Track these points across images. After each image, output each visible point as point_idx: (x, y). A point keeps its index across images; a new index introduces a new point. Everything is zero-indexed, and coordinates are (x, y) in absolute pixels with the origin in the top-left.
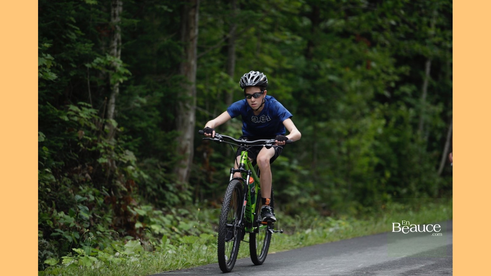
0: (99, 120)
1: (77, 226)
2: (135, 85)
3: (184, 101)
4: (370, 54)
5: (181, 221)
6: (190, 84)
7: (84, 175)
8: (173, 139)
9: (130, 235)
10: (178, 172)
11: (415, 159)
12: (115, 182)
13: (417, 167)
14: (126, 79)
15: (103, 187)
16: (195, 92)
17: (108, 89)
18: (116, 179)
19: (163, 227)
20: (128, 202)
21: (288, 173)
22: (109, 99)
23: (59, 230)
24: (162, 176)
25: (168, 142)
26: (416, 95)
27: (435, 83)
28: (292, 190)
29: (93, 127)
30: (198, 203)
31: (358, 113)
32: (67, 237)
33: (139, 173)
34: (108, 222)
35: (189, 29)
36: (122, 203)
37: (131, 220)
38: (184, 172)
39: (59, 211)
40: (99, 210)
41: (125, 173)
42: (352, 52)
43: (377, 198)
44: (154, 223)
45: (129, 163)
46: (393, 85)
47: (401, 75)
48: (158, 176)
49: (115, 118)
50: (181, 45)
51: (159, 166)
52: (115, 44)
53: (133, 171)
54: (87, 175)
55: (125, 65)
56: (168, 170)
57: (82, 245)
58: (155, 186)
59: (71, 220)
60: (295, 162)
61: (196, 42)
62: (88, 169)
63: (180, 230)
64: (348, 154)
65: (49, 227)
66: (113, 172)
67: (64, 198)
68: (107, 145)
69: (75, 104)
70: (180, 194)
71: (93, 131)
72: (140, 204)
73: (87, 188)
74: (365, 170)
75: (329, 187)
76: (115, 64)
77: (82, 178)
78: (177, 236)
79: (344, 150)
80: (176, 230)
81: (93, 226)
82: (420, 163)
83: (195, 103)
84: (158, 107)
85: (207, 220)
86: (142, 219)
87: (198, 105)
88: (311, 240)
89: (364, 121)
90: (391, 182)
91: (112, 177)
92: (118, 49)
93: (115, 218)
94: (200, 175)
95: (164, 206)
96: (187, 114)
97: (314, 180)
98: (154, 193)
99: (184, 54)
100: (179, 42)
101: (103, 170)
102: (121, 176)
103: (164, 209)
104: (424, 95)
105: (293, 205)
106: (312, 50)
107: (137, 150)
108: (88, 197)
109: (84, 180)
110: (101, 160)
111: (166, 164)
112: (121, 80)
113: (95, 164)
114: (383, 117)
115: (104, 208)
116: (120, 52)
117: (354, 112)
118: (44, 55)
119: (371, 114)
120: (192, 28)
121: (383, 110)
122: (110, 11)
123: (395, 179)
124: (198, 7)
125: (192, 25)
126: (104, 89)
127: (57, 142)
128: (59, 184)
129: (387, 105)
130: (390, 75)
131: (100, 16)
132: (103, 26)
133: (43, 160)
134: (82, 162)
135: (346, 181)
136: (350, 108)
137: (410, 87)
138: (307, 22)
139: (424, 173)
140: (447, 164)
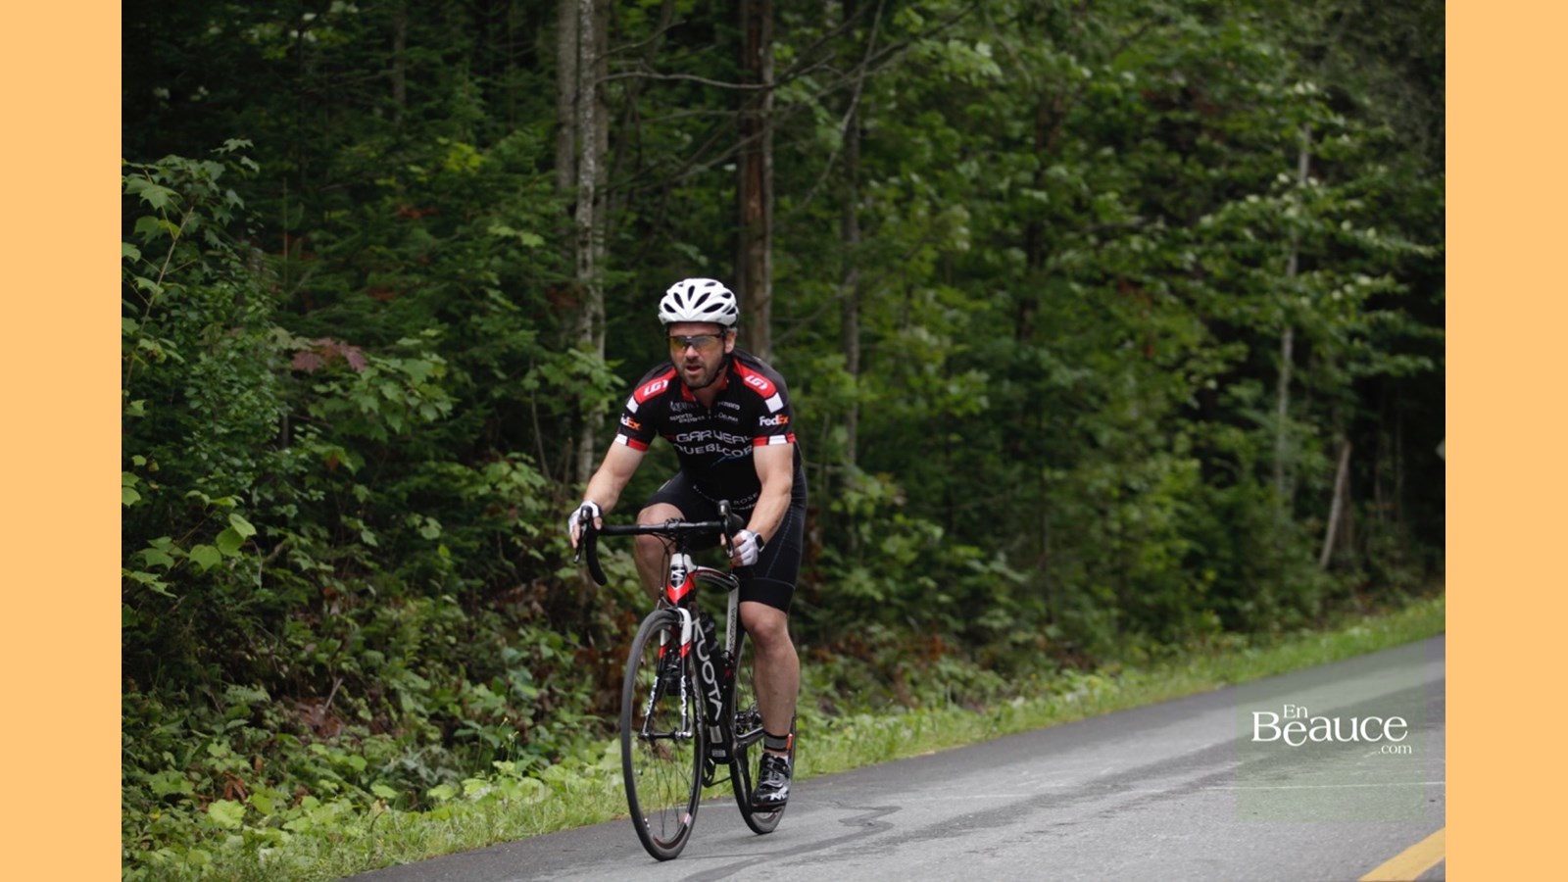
1: (511, 714)
7: (528, 604)
11: (1267, 539)
12: (598, 618)
13: (1273, 553)
15: (571, 629)
17: (578, 421)
18: (599, 609)
21: (986, 581)
22: (577, 442)
23: (472, 723)
26: (1262, 406)
27: (1303, 376)
28: (996, 618)
31: (1138, 447)
32: (489, 737)
34: (583, 703)
35: (751, 285)
36: (611, 661)
39: (475, 682)
40: (562, 679)
41: (619, 597)
43: (1188, 624)
45: (627, 576)
46: (1212, 384)
47: (1228, 361)
52: (588, 324)
53: (636, 591)
54: (536, 605)
55: (613, 366)
57: (522, 752)
59: (498, 703)
60: (1002, 556)
61: (767, 310)
62: (538, 592)
64: (1122, 536)
65: (453, 718)
66: (592, 595)
67: (485, 655)
69: (504, 456)
73: (534, 632)
74: (1160, 566)
75: (1077, 607)
77: (525, 612)
79: (1116, 526)
81: (550, 713)
82: (1274, 545)
88: (1020, 721)
89: (1151, 463)
90: (1216, 589)
91: (591, 606)
92: (595, 335)
93: (599, 694)
97: (1045, 594)
101: (572, 593)
102: (609, 603)
104: (1283, 402)
105: (997, 649)
106: (1029, 315)
108: (538, 652)
109: (528, 615)
110: (565, 573)
112: (604, 401)
113: (550, 583)
114: (1195, 452)
115: (575, 672)
116: (602, 341)
117: (1131, 444)
118: (425, 355)
119: (1169, 448)
120: (758, 283)
121: (1194, 437)
122: (575, 255)
123: (1227, 583)
124: (769, 239)
125: (758, 276)
126: (567, 420)
127: (467, 539)
128: (475, 626)
129: (1203, 425)
130: (1205, 362)
131: (553, 267)
132: (562, 287)
133: (438, 578)
134: (527, 579)
135: (1119, 591)
136: (1122, 436)
137: (1250, 386)
138: (1017, 256)
139: (1287, 566)
140: (1337, 545)
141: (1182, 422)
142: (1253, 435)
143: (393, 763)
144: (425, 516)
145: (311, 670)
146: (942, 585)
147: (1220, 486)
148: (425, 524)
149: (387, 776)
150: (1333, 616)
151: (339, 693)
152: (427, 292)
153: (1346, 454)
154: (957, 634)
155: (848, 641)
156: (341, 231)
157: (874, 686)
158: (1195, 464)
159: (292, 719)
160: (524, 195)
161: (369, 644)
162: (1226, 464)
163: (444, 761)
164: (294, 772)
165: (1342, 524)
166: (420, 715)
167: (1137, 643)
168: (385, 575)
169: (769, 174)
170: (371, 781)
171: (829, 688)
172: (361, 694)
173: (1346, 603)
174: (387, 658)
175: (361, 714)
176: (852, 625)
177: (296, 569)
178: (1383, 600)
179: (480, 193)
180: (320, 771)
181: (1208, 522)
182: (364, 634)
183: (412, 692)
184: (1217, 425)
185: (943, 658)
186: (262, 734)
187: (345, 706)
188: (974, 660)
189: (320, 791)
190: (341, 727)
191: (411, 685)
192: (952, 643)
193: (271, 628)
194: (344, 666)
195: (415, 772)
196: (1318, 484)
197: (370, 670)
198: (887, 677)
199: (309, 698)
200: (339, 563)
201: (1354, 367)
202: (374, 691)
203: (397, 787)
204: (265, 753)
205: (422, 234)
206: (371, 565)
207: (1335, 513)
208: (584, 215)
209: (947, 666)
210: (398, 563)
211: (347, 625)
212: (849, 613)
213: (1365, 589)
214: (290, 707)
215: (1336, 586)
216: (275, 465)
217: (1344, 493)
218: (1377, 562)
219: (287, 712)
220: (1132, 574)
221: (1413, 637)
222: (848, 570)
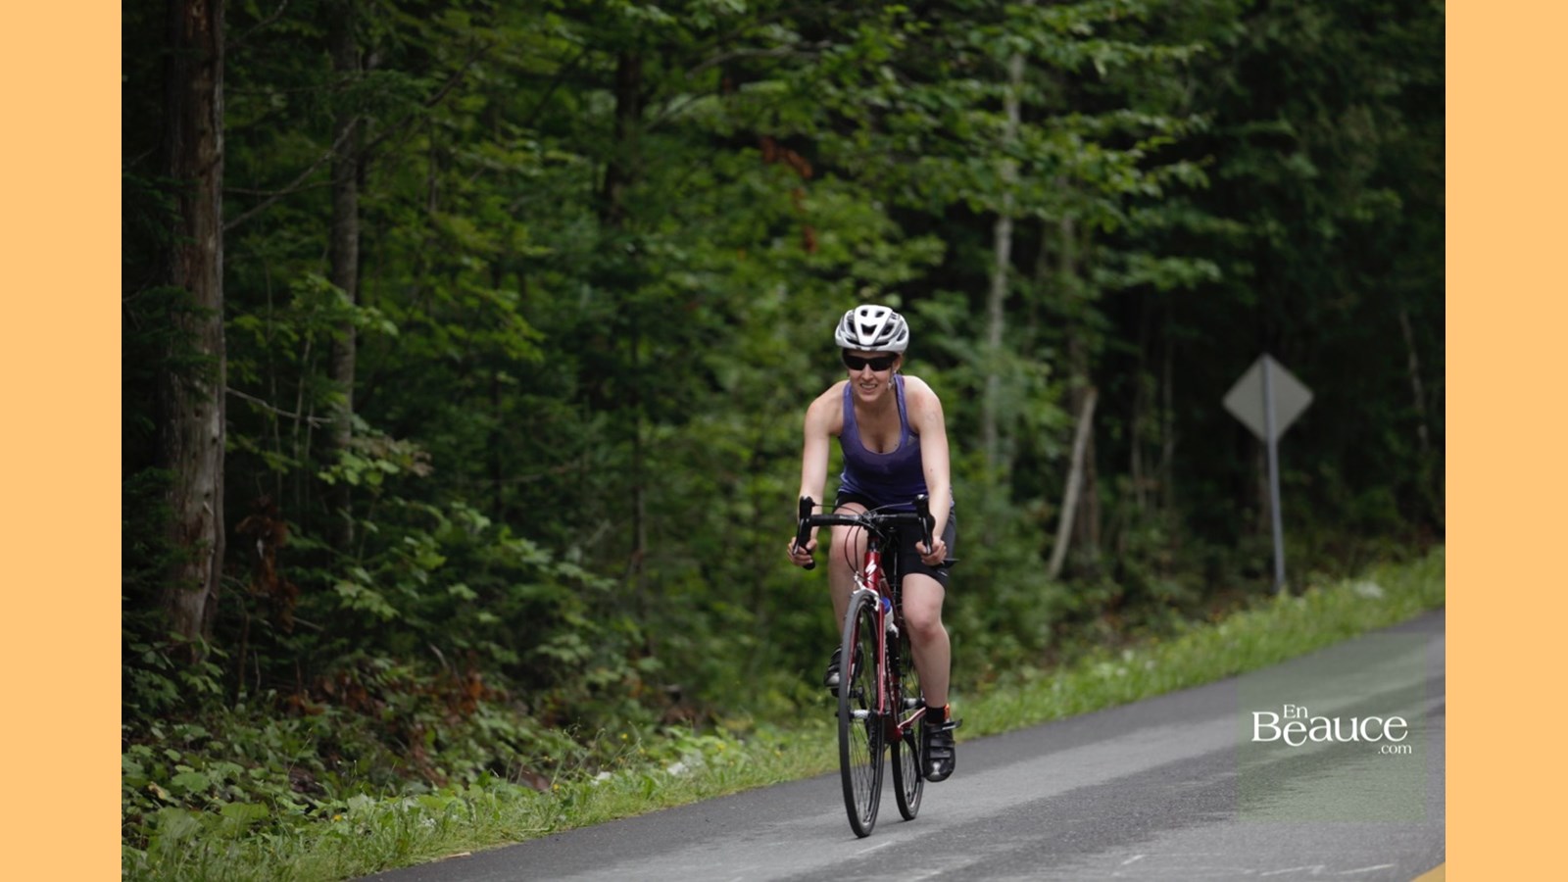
3: (187, 372)
4: (811, 205)
5: (182, 763)
6: (203, 314)
10: (175, 605)
16: (224, 339)
21: (551, 591)
26: (965, 332)
27: (1026, 288)
28: (566, 646)
30: (245, 701)
31: (782, 392)
35: (192, 137)
38: (197, 603)
42: (749, 197)
46: (893, 300)
47: (915, 264)
50: (167, 189)
60: (576, 553)
61: (217, 177)
63: (178, 792)
64: (755, 523)
70: (184, 675)
75: (687, 630)
78: (164, 811)
79: (745, 509)
80: (163, 793)
82: (982, 541)
83: (224, 376)
85: (270, 753)
87: (236, 382)
88: (601, 805)
94: (252, 610)
96: (198, 413)
97: (639, 610)
99: (177, 218)
100: (160, 179)
104: (997, 326)
105: (569, 694)
106: (619, 192)
117: (771, 389)
120: (203, 133)
124: (221, 64)
125: (201, 124)
130: (882, 265)
135: (752, 608)
136: (758, 375)
137: (948, 303)
138: (602, 103)
139: (1001, 572)
140: (1075, 542)
142: (951, 374)
146: (485, 598)
150: (1069, 646)
153: (1089, 405)
154: (507, 668)
155: (339, 681)
157: (378, 751)
165: (1081, 510)
167: (777, 688)
171: (309, 754)
173: (1089, 629)
176: (347, 659)
178: (1142, 623)
185: (483, 707)
188: (531, 712)
192: (498, 687)
196: (1052, 450)
198: (398, 736)
201: (1101, 275)
207: (1071, 496)
209: (490, 720)
212: (345, 641)
213: (1116, 606)
215: (1074, 603)
217: (1085, 466)
218: (1133, 566)
220: (768, 583)
221: (1191, 683)
222: (345, 576)
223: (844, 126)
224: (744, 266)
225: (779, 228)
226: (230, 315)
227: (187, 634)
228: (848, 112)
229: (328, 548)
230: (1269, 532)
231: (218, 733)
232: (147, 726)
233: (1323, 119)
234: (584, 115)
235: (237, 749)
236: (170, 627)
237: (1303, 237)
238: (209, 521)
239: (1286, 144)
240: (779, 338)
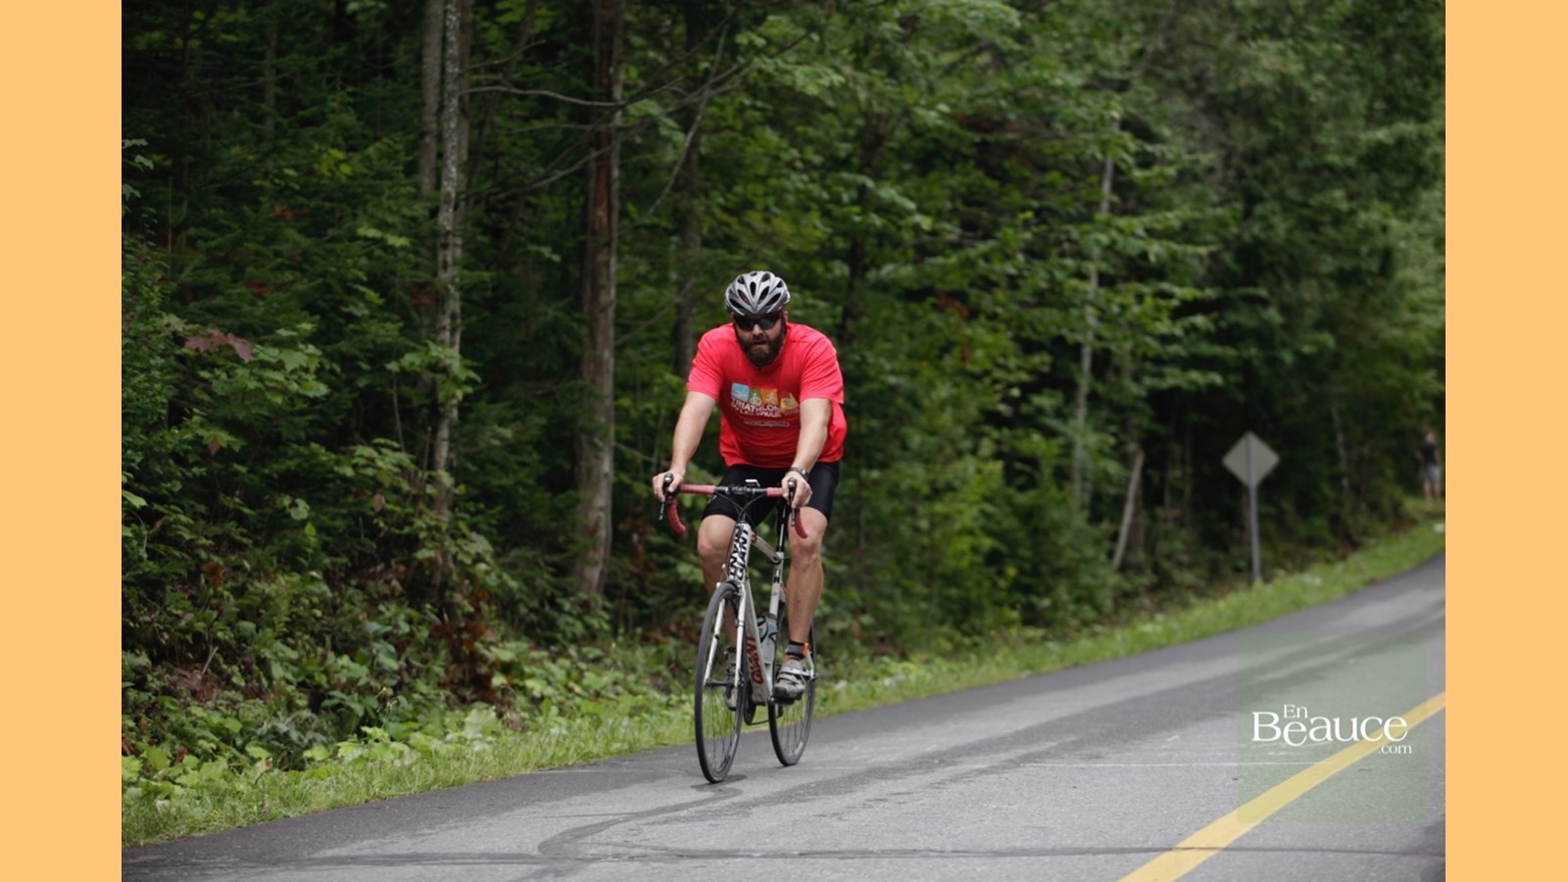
0: (416, 473)
1: (374, 684)
2: (493, 401)
3: (590, 433)
4: (968, 331)
5: (588, 670)
6: (601, 398)
7: (388, 582)
8: (571, 506)
9: (483, 700)
10: (580, 575)
11: (1064, 539)
12: (451, 597)
13: (1069, 553)
14: (469, 390)
15: (428, 606)
16: (612, 413)
17: (435, 412)
18: (453, 589)
19: (549, 683)
20: (476, 635)
22: (435, 432)
23: (337, 693)
24: (549, 583)
25: (560, 514)
26: (1060, 414)
27: (1101, 388)
29: (405, 487)
30: (624, 635)
31: (948, 450)
32: (354, 706)
33: (499, 577)
34: (438, 675)
35: (597, 289)
36: (465, 636)
37: (483, 670)
38: (594, 574)
39: (339, 653)
40: (419, 652)
41: (472, 577)
42: (931, 328)
43: (989, 617)
44: (532, 676)
45: (478, 559)
46: (1016, 392)
47: (1032, 372)
48: (539, 582)
49: (450, 469)
50: (581, 321)
51: (542, 564)
52: (446, 321)
53: (487, 573)
54: (395, 583)
55: (468, 362)
56: (560, 571)
57: (384, 720)
58: (535, 604)
59: (361, 672)
61: (611, 313)
62: (397, 571)
63: (586, 688)
64: (929, 532)
65: (319, 686)
66: (447, 575)
67: (348, 629)
68: (433, 523)
69: (368, 442)
70: (587, 619)
71: (406, 496)
72: (504, 638)
73: (393, 608)
74: (965, 563)
75: (890, 598)
76: (448, 362)
77: (384, 589)
78: (578, 700)
79: (924, 524)
80: (578, 689)
81: (407, 684)
82: (1071, 546)
83: (612, 435)
84: (537, 445)
85: (640, 669)
86: (506, 668)
87: (618, 440)
88: (844, 702)
89: (959, 465)
90: (1017, 586)
91: (444, 586)
92: (453, 332)
93: (452, 667)
94: (627, 580)
95: (554, 642)
96: (597, 458)
97: (860, 586)
98: (534, 617)
99: (586, 340)
100: (577, 315)
101: (428, 572)
102: (462, 583)
103: (553, 648)
104: (1082, 412)
106: (851, 325)
107: (494, 531)
108: (397, 627)
109: (388, 592)
110: (423, 554)
111: (556, 558)
112: (459, 394)
113: (408, 563)
114: (998, 456)
115: (430, 647)
116: (458, 338)
117: (941, 449)
118: (301, 346)
119: (974, 452)
120: (603, 287)
121: (998, 442)
122: (435, 257)
123: (1026, 580)
124: (615, 245)
125: (603, 281)
126: (425, 411)
127: (333, 519)
128: (338, 601)
129: (1006, 432)
130: (1010, 371)
131: (416, 267)
132: (422, 286)
133: (306, 555)
134: (386, 558)
135: (928, 585)
136: (932, 440)
137: (1052, 396)
138: (840, 269)
139: (1082, 566)
140: (1129, 547)
141: (987, 429)
142: (1054, 441)
143: (266, 726)
144: (294, 497)
145: (189, 637)
147: (1022, 489)
148: (294, 505)
149: (260, 738)
150: (1124, 613)
151: (215, 660)
152: (300, 287)
153: (1139, 462)
155: (679, 625)
156: (220, 229)
158: (997, 467)
159: (172, 684)
160: (389, 198)
161: (242, 616)
162: (1027, 468)
163: (314, 726)
164: (174, 732)
165: (1133, 528)
166: (289, 682)
167: (943, 636)
168: (259, 551)
169: (616, 186)
170: (245, 743)
171: (662, 668)
172: (234, 662)
173: (1137, 602)
174: (257, 630)
175: (235, 680)
176: (683, 610)
177: (177, 542)
178: (1169, 599)
179: (351, 198)
180: (198, 732)
181: (1010, 523)
182: (237, 606)
183: (282, 661)
184: (1020, 432)
186: (144, 696)
187: (220, 673)
189: (199, 751)
190: (216, 692)
191: (280, 654)
193: (152, 597)
194: (220, 634)
195: (286, 734)
196: (1113, 491)
197: (242, 639)
199: (187, 664)
200: (216, 538)
201: (1148, 381)
202: (246, 659)
203: (270, 749)
204: (147, 713)
205: (292, 233)
206: (245, 540)
207: (1127, 519)
208: (446, 219)
210: (269, 539)
211: (222, 596)
212: (680, 600)
213: (1153, 589)
214: (170, 672)
215: (1127, 586)
216: (161, 444)
217: (1136, 500)
218: (1166, 565)
219: (167, 676)
220: (939, 569)
221: (1201, 635)
222: (680, 558)
223: (987, 284)
224: (927, 371)
225: (946, 349)
226: (616, 398)
227: (588, 592)
228: (993, 277)
229: (671, 543)
230: (1250, 544)
231: (607, 653)
232: (565, 648)
233: (1287, 286)
234: (829, 276)
235: (620, 663)
236: (578, 589)
237: (1273, 362)
238: (602, 524)
239: (1264, 303)
240: (946, 418)
